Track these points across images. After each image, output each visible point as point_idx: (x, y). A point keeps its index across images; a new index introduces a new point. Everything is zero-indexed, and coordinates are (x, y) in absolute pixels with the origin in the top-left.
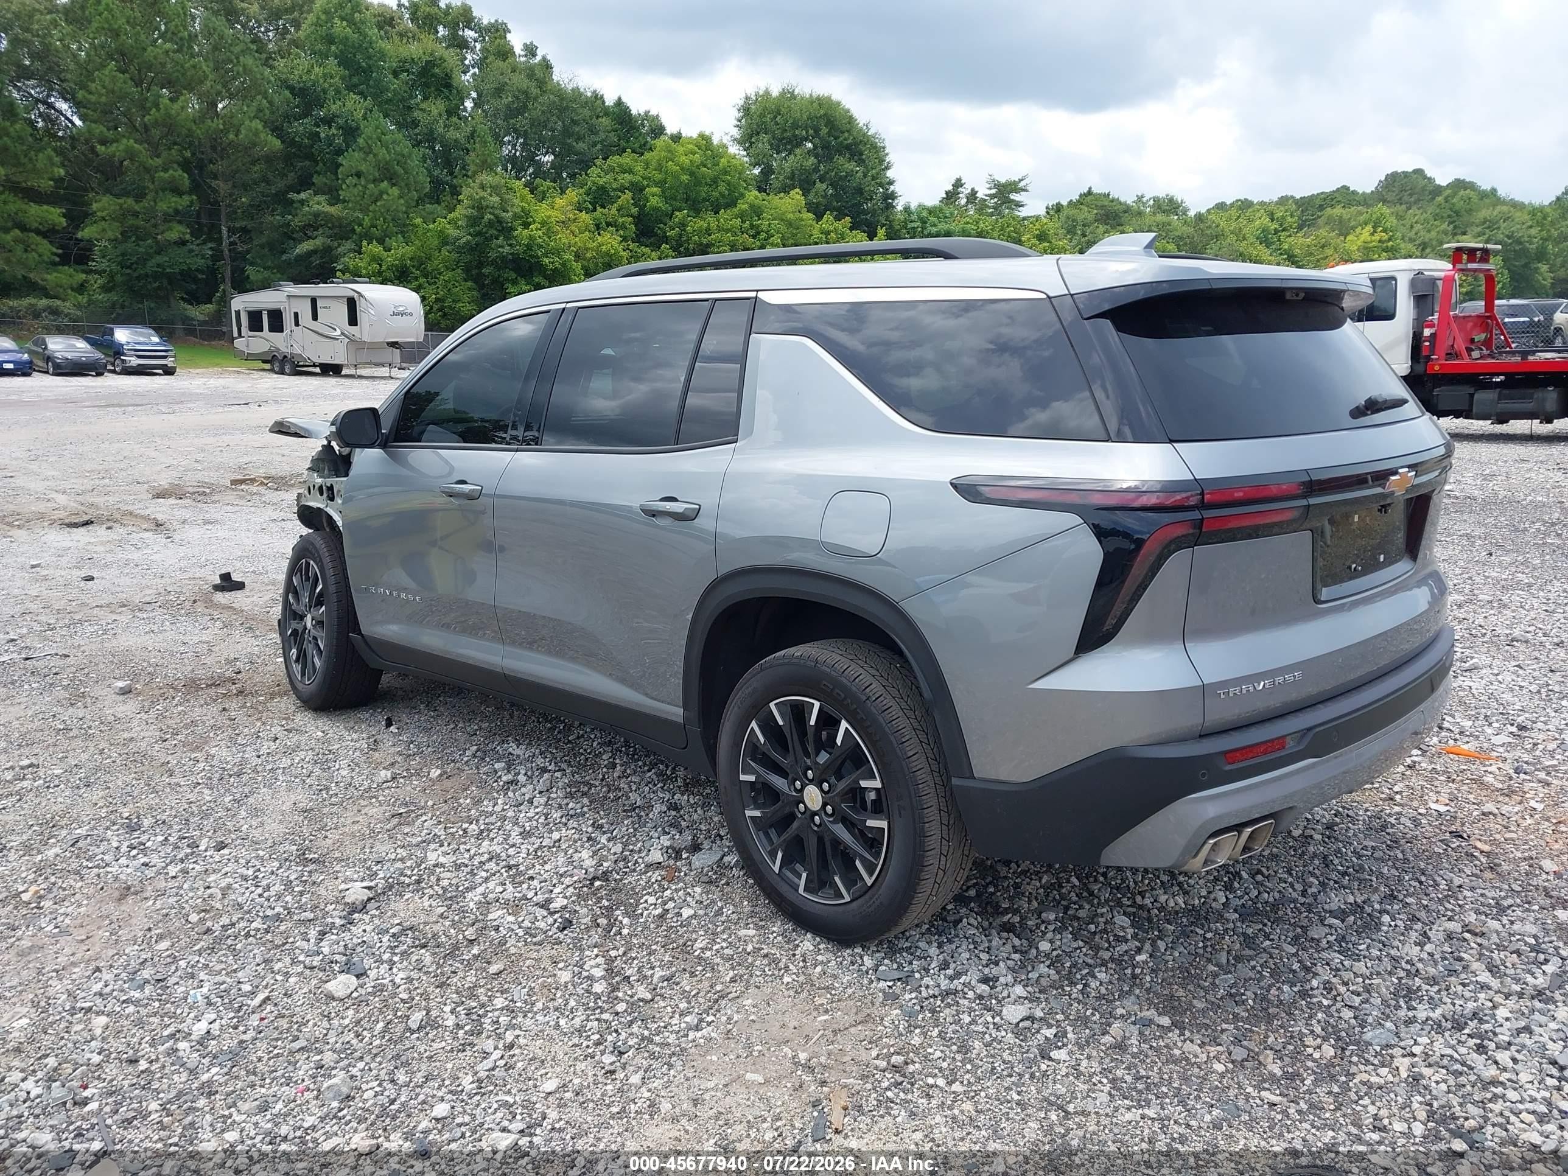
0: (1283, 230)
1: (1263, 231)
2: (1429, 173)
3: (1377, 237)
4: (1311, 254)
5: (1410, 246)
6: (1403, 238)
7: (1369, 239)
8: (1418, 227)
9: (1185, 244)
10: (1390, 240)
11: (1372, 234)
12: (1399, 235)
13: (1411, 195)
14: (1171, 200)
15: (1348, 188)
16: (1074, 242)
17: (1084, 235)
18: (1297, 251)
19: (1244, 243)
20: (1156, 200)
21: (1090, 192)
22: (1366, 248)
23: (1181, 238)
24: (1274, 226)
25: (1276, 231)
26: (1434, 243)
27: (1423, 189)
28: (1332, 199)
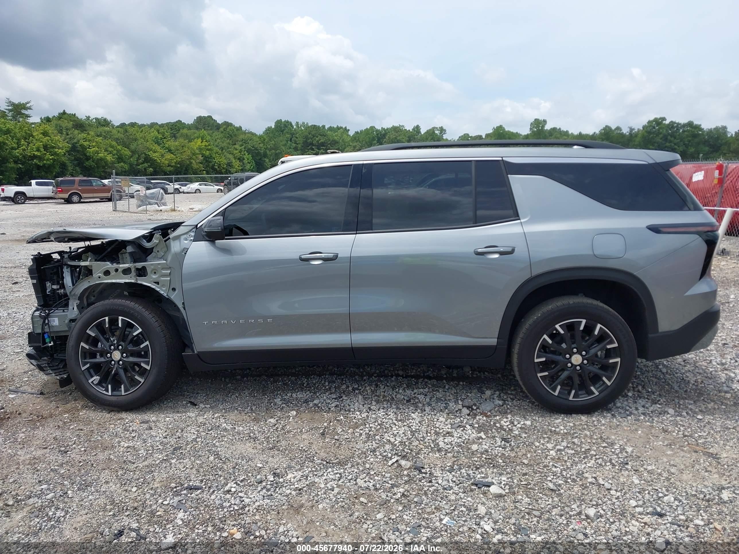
0: (165, 138)
1: (156, 138)
2: (214, 118)
3: (204, 144)
4: (178, 150)
5: (217, 148)
6: (213, 145)
7: (200, 144)
8: (218, 141)
9: (120, 142)
10: (209, 145)
11: (202, 143)
12: (212, 143)
13: (208, 126)
14: (105, 120)
15: (181, 121)
16: (63, 138)
17: (68, 135)
18: (172, 148)
19: (148, 143)
20: (97, 119)
21: (64, 113)
22: (200, 148)
23: (117, 139)
24: (160, 136)
25: (161, 139)
26: (226, 148)
27: (213, 124)
28: (176, 126)
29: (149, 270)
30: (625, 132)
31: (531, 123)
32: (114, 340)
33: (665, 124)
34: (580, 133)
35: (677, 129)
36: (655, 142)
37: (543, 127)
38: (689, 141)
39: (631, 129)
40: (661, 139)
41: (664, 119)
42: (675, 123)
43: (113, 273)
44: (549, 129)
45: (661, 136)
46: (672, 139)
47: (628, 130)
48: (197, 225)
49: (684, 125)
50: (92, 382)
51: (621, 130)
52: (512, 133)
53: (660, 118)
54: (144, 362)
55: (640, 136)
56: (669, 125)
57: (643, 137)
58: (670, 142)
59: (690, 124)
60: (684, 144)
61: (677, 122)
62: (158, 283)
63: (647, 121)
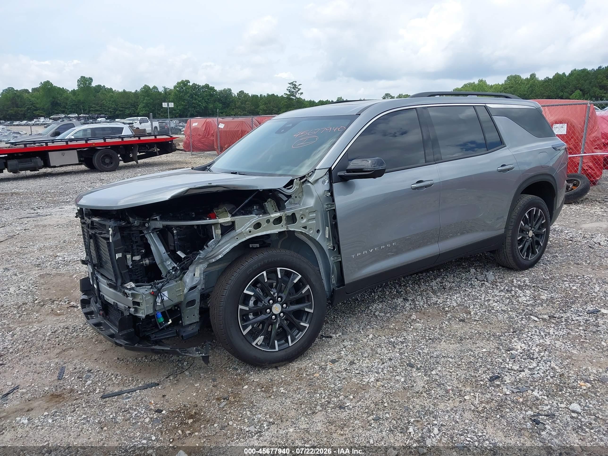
29: (298, 216)
30: (160, 91)
31: (78, 80)
32: (274, 294)
33: (189, 85)
34: (124, 91)
35: (199, 90)
36: (185, 100)
37: (90, 84)
38: (208, 99)
39: (165, 89)
40: (189, 97)
41: (188, 82)
42: (196, 85)
43: (264, 225)
44: (94, 86)
45: (188, 95)
46: (197, 97)
47: (163, 89)
48: (331, 168)
49: (203, 87)
50: (257, 344)
51: (157, 89)
52: (59, 88)
53: (186, 81)
54: (307, 307)
55: (173, 94)
56: (192, 86)
57: (176, 95)
58: (196, 99)
59: (207, 86)
60: (205, 102)
61: (198, 84)
62: (305, 227)
63: (177, 83)
